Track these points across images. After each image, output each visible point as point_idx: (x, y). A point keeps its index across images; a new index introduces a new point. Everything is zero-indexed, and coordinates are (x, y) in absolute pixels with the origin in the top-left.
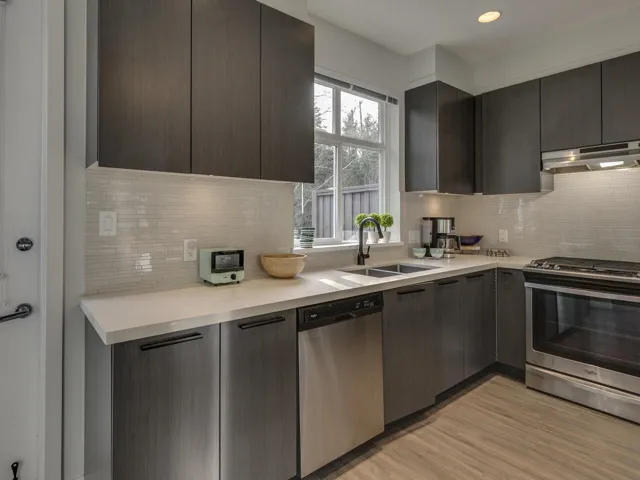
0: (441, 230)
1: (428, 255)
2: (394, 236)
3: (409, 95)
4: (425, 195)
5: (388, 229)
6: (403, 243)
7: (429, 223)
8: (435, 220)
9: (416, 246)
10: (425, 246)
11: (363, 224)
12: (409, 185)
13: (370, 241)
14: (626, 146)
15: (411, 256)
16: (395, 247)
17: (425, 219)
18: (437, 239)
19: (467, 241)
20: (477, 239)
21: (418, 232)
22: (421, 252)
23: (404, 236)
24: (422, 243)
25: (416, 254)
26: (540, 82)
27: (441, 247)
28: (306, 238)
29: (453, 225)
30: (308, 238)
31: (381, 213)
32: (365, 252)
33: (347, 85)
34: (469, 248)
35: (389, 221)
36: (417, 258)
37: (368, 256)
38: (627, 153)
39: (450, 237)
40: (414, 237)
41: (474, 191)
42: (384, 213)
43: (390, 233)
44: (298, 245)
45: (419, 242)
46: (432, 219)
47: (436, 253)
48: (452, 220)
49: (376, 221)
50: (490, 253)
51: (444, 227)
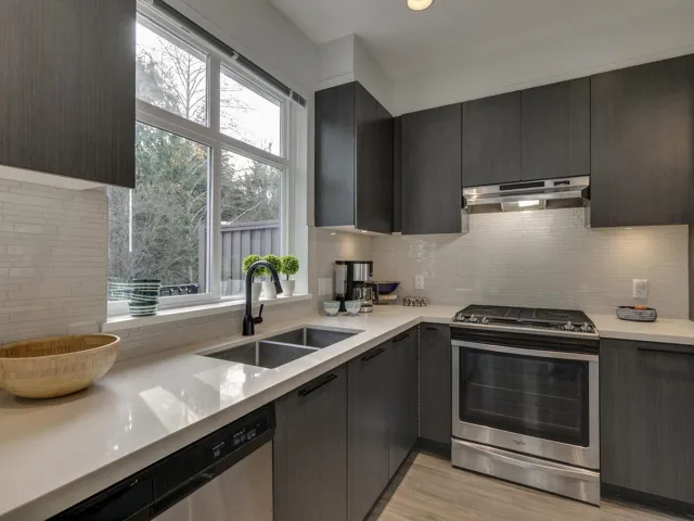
0: (357, 277)
1: (342, 309)
2: (299, 286)
3: (320, 96)
4: (338, 232)
5: (292, 277)
6: (311, 297)
7: (343, 269)
8: (350, 265)
9: (326, 298)
10: (337, 298)
11: (254, 271)
12: (319, 219)
13: (265, 295)
14: (542, 184)
15: (322, 312)
16: (301, 302)
17: (339, 263)
18: (352, 287)
19: (384, 290)
20: (393, 287)
21: (330, 280)
22: (334, 307)
23: (312, 287)
24: (334, 293)
25: (328, 310)
26: (461, 107)
27: (356, 298)
28: (140, 298)
29: (371, 270)
30: (146, 297)
31: (282, 255)
32: (255, 315)
33: (229, 51)
34: (386, 297)
35: (293, 267)
36: (328, 315)
37: (259, 320)
38: (542, 192)
39: (368, 285)
40: (325, 286)
41: (392, 230)
42: (287, 255)
43: (294, 282)
44: (120, 312)
45: (331, 292)
46: (347, 263)
47: (352, 306)
48: (370, 263)
49: (273, 267)
50: (406, 302)
51: (360, 273)
